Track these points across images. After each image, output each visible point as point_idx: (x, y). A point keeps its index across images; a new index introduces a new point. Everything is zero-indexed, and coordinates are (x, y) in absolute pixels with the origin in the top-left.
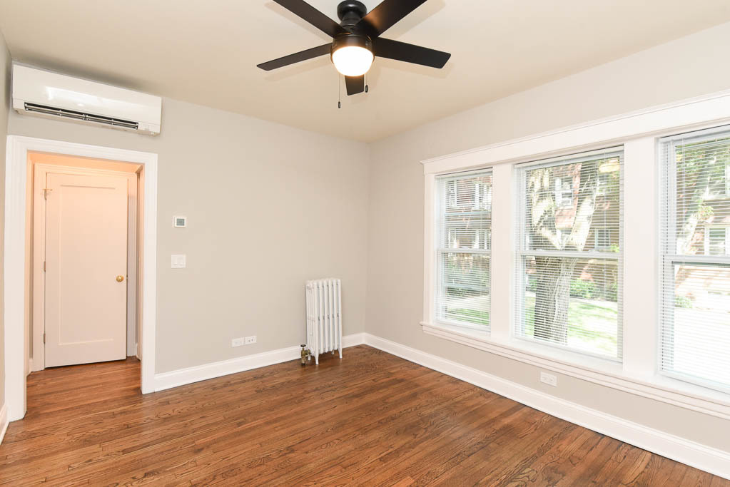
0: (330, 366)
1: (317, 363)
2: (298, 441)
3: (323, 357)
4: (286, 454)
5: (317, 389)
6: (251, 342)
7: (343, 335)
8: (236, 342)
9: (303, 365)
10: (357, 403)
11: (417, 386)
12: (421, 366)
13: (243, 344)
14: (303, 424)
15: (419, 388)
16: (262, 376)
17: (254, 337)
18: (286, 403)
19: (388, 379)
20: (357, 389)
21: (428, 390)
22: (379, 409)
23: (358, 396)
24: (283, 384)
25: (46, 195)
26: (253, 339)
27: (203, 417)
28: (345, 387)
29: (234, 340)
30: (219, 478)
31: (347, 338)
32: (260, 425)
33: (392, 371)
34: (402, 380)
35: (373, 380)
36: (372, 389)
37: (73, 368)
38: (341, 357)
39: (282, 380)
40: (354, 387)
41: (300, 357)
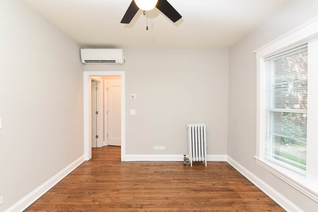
0: (196, 169)
1: (191, 165)
2: (148, 203)
3: (195, 163)
4: (138, 207)
5: (179, 180)
6: (162, 149)
7: (207, 154)
8: (156, 148)
9: (185, 165)
10: (193, 195)
11: (239, 197)
12: (254, 185)
13: (158, 149)
14: (157, 196)
15: (240, 199)
16: (164, 166)
17: (164, 147)
18: (161, 181)
19: (223, 186)
20: (199, 187)
21: (243, 203)
22: (202, 203)
23: (196, 191)
24: (167, 172)
25: (107, 89)
26: (163, 148)
27: (128, 177)
28: (194, 183)
29: (155, 147)
30: (108, 207)
31: (209, 156)
32: (142, 189)
33: (229, 183)
34: (232, 190)
35: (213, 184)
36: (208, 190)
37: (114, 147)
38: (206, 166)
39: (169, 170)
40: (199, 185)
41: (183, 160)
